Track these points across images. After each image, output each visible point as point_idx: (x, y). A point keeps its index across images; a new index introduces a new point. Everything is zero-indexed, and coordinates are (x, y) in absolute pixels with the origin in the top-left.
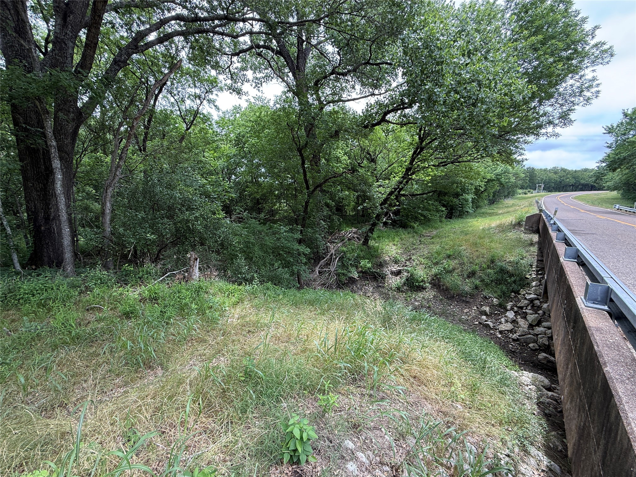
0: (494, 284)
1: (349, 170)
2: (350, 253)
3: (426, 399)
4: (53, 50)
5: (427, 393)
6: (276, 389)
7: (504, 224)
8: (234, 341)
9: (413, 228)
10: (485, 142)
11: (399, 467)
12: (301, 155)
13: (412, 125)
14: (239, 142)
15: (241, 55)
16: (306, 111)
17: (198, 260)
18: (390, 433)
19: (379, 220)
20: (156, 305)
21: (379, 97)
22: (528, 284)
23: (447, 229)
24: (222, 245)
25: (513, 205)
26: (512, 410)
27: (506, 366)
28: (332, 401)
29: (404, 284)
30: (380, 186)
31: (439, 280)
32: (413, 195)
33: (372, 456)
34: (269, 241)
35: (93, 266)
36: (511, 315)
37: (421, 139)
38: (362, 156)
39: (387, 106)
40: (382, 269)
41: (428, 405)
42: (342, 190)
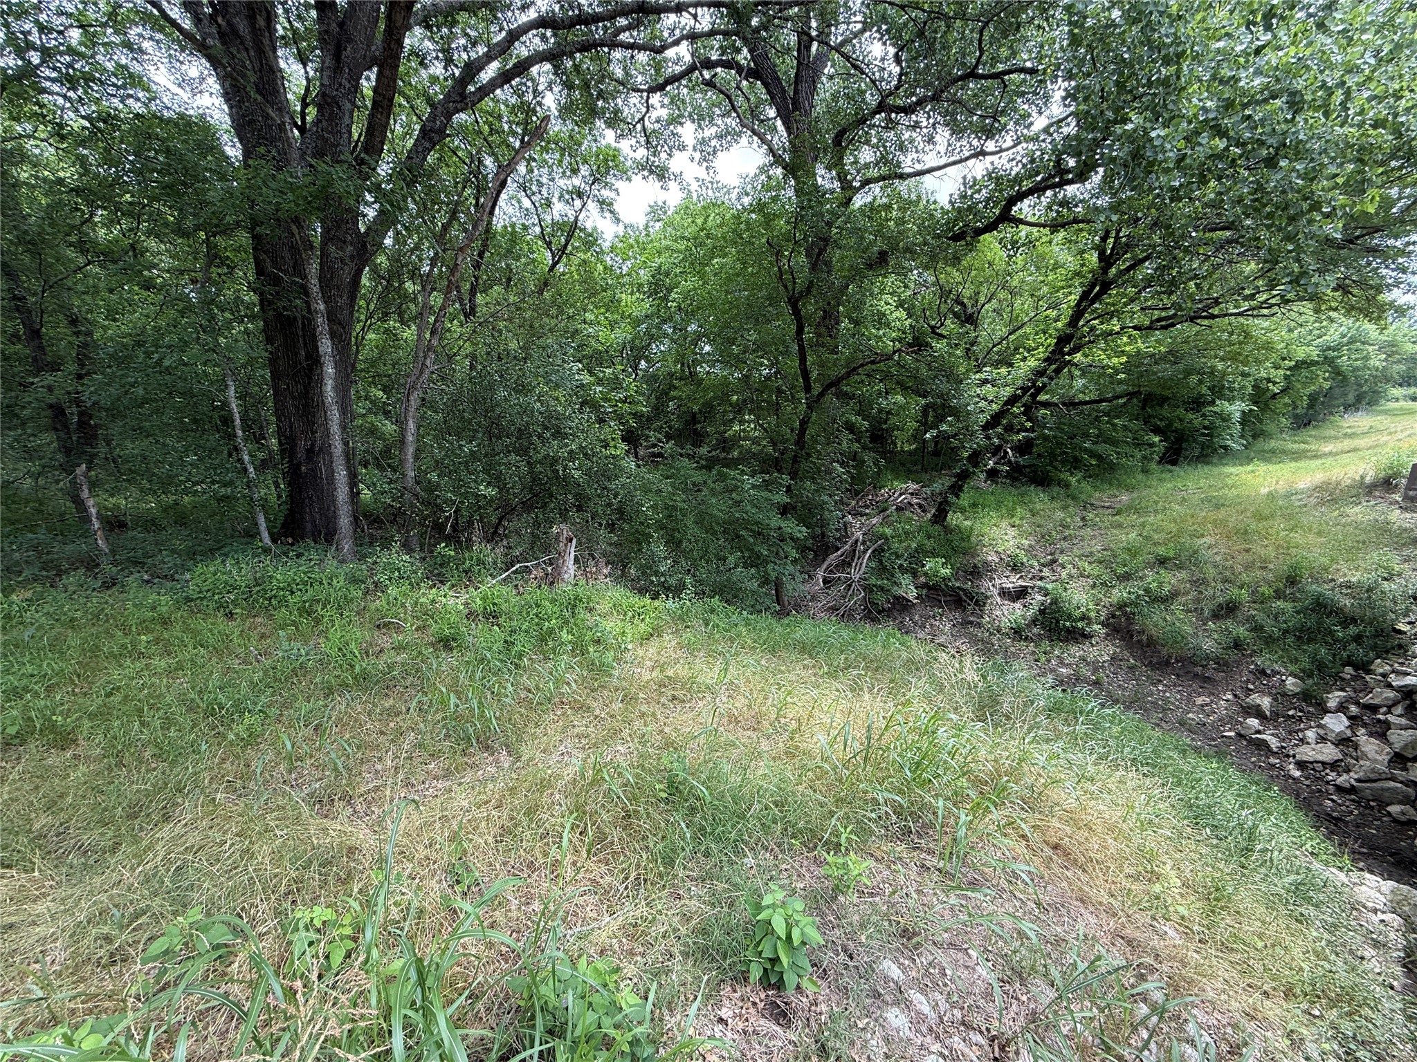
0: (1290, 639)
1: (909, 344)
2: (901, 542)
3: (1083, 901)
4: (317, 122)
5: (1086, 889)
6: (733, 826)
7: (1338, 483)
8: (643, 715)
9: (1067, 485)
10: (1298, 260)
11: (1008, 1042)
12: (797, 312)
13: (1081, 225)
14: (658, 287)
15: (668, 88)
16: (811, 207)
17: (574, 541)
18: (990, 964)
19: (976, 465)
20: (496, 628)
21: (995, 158)
22: (1400, 646)
23: (1162, 491)
24: (620, 511)
25: (1371, 430)
26: (1327, 966)
27: (1312, 854)
28: (856, 872)
29: (1034, 622)
30: (985, 382)
31: (1130, 618)
32: (1071, 404)
33: (943, 1006)
34: (718, 507)
35: (386, 543)
36: (1337, 724)
37: (1106, 261)
38: (944, 308)
39: (1017, 180)
40: (977, 582)
41: (1087, 915)
42: (887, 393)
